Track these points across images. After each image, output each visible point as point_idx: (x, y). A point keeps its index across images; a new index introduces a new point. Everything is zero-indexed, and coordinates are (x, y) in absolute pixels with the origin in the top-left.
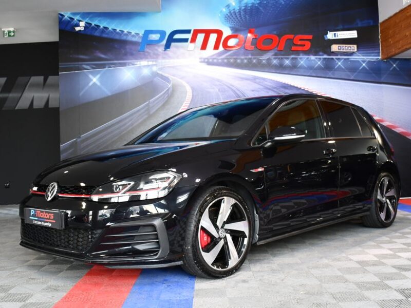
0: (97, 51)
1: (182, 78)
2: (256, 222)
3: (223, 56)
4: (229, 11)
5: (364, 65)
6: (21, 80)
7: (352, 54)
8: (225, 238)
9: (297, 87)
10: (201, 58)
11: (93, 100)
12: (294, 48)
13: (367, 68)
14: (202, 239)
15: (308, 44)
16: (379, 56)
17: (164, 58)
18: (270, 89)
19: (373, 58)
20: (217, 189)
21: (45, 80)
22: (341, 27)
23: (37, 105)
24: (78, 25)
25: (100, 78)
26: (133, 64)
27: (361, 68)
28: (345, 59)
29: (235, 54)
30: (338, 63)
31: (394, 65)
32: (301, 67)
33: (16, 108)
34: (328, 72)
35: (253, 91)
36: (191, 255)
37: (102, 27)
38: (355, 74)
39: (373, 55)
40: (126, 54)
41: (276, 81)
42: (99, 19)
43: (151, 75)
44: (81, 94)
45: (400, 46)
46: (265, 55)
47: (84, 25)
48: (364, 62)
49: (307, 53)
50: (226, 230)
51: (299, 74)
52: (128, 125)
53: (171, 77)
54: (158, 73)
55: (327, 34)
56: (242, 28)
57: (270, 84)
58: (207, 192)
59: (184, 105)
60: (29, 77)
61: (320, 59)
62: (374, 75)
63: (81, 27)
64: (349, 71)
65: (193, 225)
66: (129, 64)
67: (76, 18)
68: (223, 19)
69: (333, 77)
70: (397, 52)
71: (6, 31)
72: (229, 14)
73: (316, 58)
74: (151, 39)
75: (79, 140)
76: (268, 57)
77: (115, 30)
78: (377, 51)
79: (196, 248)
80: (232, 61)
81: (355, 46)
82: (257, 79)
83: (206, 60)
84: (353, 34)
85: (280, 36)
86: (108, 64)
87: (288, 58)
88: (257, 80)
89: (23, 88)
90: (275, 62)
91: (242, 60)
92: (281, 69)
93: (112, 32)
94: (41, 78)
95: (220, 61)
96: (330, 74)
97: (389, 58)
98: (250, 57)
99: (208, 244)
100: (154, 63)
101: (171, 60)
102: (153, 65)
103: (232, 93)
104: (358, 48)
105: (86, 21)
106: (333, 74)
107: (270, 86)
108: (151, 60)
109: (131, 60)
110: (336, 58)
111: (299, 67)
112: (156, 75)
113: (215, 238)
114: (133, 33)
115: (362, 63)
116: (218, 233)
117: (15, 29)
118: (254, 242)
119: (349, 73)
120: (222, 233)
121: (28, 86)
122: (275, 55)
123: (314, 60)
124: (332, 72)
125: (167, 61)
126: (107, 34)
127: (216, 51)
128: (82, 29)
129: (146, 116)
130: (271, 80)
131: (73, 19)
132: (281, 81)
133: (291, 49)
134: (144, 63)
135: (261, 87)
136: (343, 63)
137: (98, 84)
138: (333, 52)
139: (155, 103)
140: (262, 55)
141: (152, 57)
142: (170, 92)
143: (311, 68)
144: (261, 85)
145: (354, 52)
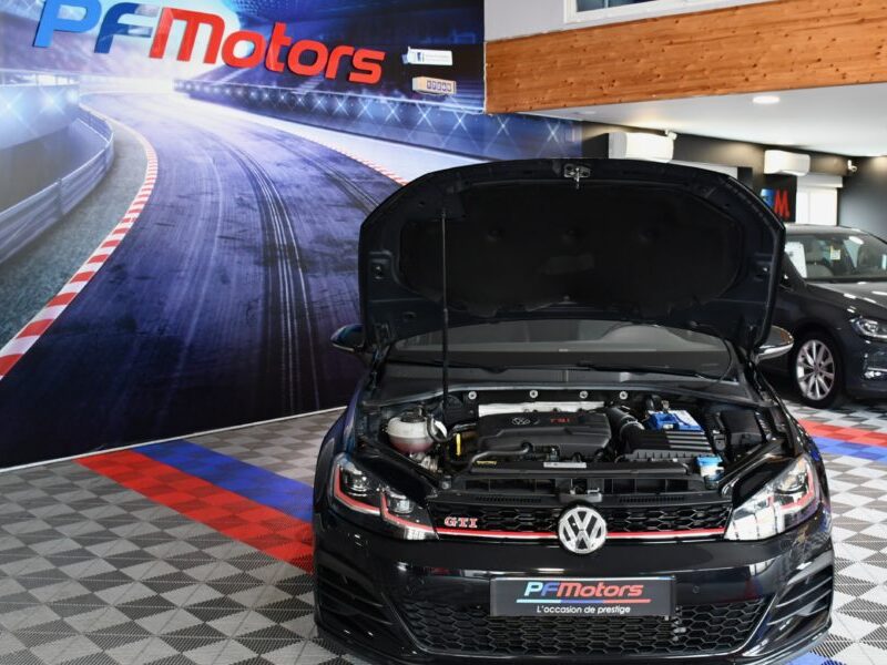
1: (136, 126)
3: (223, 81)
5: (460, 121)
7: (442, 98)
9: (355, 161)
10: (177, 81)
12: (353, 76)
13: (465, 128)
15: (377, 70)
16: (482, 106)
17: (95, 71)
18: (309, 162)
19: (471, 109)
22: (428, 41)
26: (20, 81)
27: (455, 128)
28: (433, 107)
29: (246, 77)
30: (421, 115)
31: (503, 126)
32: (364, 119)
34: (405, 130)
35: (278, 165)
38: (448, 138)
39: (474, 102)
41: (322, 146)
43: (63, 113)
46: (303, 86)
48: (460, 114)
49: (373, 88)
51: (360, 132)
53: (111, 123)
54: (80, 109)
55: (406, 52)
56: (263, 19)
57: (309, 151)
59: (140, 193)
61: (395, 102)
62: (474, 142)
64: (440, 134)
69: (412, 141)
73: (389, 101)
74: (65, 17)
76: (308, 91)
78: (478, 97)
80: (240, 92)
81: (453, 84)
82: (287, 138)
83: (189, 87)
84: (444, 58)
87: (341, 97)
88: (287, 141)
90: (320, 103)
91: (260, 92)
92: (328, 119)
95: (216, 90)
96: (409, 137)
98: (274, 87)
100: (72, 82)
101: (112, 79)
102: (68, 87)
103: (237, 168)
104: (458, 87)
106: (414, 136)
107: (311, 156)
108: (63, 72)
109: (14, 67)
110: (420, 105)
111: (361, 117)
112: (75, 112)
115: (457, 117)
119: (437, 135)
122: (320, 87)
123: (384, 105)
124: (412, 132)
125: (102, 79)
127: (210, 67)
129: (54, 220)
130: (312, 142)
132: (329, 146)
133: (348, 78)
134: (47, 79)
135: (293, 157)
136: (430, 116)
138: (414, 92)
139: (75, 185)
140: (297, 86)
141: (66, 67)
142: (108, 158)
143: (379, 121)
144: (296, 154)
145: (446, 95)
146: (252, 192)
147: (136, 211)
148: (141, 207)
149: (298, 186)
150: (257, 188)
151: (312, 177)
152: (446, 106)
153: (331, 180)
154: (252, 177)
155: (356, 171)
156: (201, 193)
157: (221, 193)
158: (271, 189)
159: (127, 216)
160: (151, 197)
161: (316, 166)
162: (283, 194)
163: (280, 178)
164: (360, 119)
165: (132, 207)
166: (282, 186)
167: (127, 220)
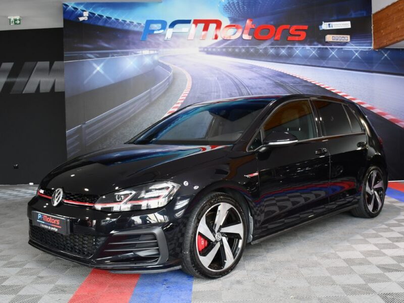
0: (101, 41)
1: (183, 67)
2: (250, 224)
3: (222, 46)
4: (227, 2)
5: (357, 54)
6: (27, 64)
7: (345, 44)
8: (221, 240)
9: (292, 76)
10: (200, 48)
11: (97, 87)
12: (290, 38)
13: (360, 58)
14: (200, 244)
15: (304, 34)
16: (371, 46)
17: (165, 47)
19: (365, 48)
20: (214, 196)
21: (51, 65)
22: (335, 17)
23: (43, 89)
24: (82, 15)
25: (104, 66)
26: (135, 53)
27: (353, 58)
28: (339, 49)
29: (233, 44)
30: (332, 53)
31: (386, 55)
32: (297, 57)
33: (23, 92)
34: (322, 61)
35: (250, 79)
36: (189, 259)
37: (105, 17)
38: (348, 63)
39: (365, 44)
40: (128, 44)
41: (273, 70)
42: (103, 9)
43: (152, 64)
44: (85, 82)
45: (391, 38)
46: (262, 45)
47: (88, 15)
48: (357, 51)
49: (302, 42)
50: (222, 233)
51: (295, 63)
52: (130, 111)
53: (171, 66)
54: (159, 62)
55: (321, 24)
56: (241, 18)
57: (266, 73)
58: (205, 199)
59: (184, 93)
60: (35, 63)
61: (315, 48)
62: (366, 64)
63: (85, 17)
64: (342, 61)
65: (191, 231)
66: (131, 53)
67: (80, 8)
68: (222, 9)
69: (326, 65)
70: (388, 43)
71: (12, 19)
72: (228, 5)
73: (311, 48)
74: (152, 29)
75: (84, 126)
76: (265, 47)
77: (117, 20)
78: (368, 41)
79: (194, 253)
80: (230, 50)
81: (349, 36)
82: (255, 67)
83: (206, 50)
84: (347, 25)
85: (277, 26)
86: (111, 53)
87: (284, 48)
88: (254, 69)
89: (30, 73)
90: (272, 51)
91: (240, 49)
92: (277, 58)
93: (114, 22)
94: (47, 64)
95: (219, 50)
96: (324, 63)
97: (381, 49)
98: (247, 46)
99: (205, 248)
100: (156, 52)
101: (172, 50)
102: (155, 54)
103: (230, 82)
104: (351, 38)
105: (90, 11)
106: (327, 63)
107: (267, 75)
108: (152, 49)
109: (133, 49)
110: (330, 48)
111: (295, 56)
112: (157, 63)
113: (212, 241)
114: (135, 23)
115: (355, 52)
116: (214, 236)
117: (20, 17)
118: (248, 241)
119: (342, 63)
120: (218, 236)
121: (34, 71)
122: (272, 44)
123: (308, 50)
124: (326, 61)
125: (168, 50)
126: (110, 23)
127: (216, 41)
128: (86, 19)
129: (148, 103)
130: (268, 69)
131: (77, 9)
132: (277, 70)
133: (287, 39)
134: (146, 52)
135: (258, 75)
136: (337, 53)
137: (102, 72)
138: (327, 42)
139: (156, 90)
140: (259, 45)
141: (153, 47)
142: (170, 80)
143: (306, 57)
144: (258, 74)
145: (347, 43)
146: (237, 91)
147: (182, 100)
148: (185, 98)
149: (260, 88)
150: (239, 89)
151: (268, 84)
152: (346, 48)
153: (278, 85)
154: (237, 85)
155: (293, 80)
156: (212, 92)
157: (221, 91)
158: (246, 89)
159: (178, 102)
160: (189, 94)
161: (269, 79)
162: (252, 91)
163: (251, 85)
164: (294, 57)
165: (181, 98)
166: (252, 88)
167: (178, 103)
